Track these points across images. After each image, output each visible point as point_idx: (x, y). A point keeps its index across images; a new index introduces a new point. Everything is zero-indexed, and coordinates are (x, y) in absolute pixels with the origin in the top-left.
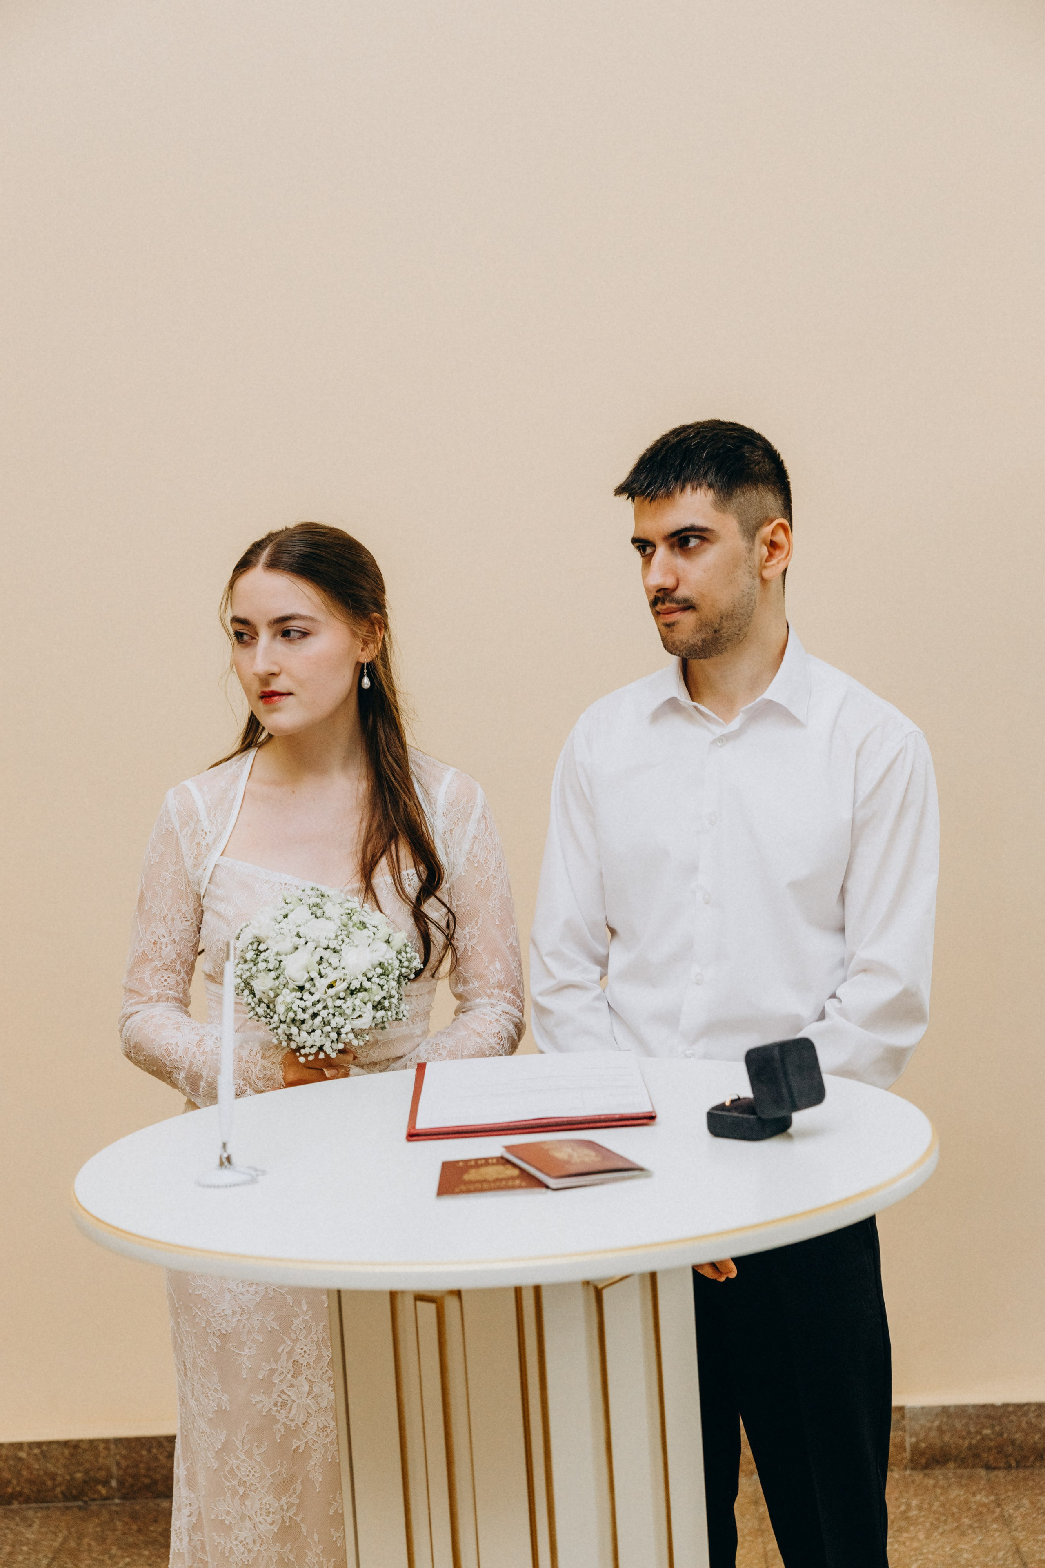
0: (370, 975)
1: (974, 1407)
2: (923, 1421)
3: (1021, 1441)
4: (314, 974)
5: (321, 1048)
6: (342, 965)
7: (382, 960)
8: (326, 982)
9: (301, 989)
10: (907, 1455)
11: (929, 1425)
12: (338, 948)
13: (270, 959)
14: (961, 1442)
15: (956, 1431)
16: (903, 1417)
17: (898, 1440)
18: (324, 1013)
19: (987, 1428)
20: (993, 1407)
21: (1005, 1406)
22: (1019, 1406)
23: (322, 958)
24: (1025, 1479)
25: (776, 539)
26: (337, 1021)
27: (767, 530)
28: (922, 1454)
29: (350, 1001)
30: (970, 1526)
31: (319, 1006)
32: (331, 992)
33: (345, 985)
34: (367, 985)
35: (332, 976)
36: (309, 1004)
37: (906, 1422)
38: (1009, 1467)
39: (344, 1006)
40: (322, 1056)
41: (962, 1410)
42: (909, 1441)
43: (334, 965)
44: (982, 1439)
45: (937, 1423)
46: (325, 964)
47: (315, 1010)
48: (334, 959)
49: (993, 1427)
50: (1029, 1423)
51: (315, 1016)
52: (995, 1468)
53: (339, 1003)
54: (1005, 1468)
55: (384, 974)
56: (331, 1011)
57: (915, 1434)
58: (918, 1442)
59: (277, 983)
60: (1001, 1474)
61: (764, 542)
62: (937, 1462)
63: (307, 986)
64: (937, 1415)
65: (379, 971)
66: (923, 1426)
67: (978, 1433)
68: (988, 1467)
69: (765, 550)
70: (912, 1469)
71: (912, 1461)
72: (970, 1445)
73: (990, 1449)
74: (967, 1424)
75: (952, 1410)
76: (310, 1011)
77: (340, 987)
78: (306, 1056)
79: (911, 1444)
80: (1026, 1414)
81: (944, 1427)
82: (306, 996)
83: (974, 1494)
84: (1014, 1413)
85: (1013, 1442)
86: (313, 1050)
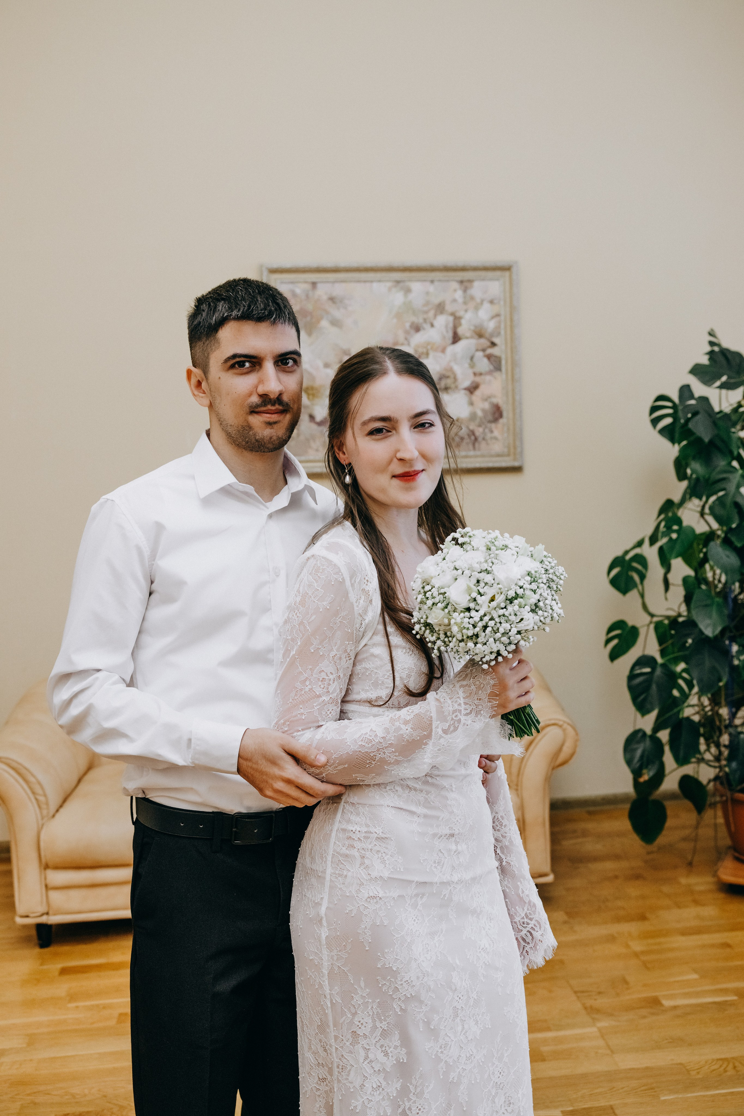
0: (521, 584)
4: (474, 595)
5: (498, 653)
6: (497, 582)
7: (529, 570)
8: (486, 598)
9: (468, 610)
12: (489, 569)
13: (436, 594)
18: (491, 623)
23: (478, 581)
26: (505, 626)
29: (510, 608)
31: (486, 618)
32: (494, 604)
33: (502, 597)
34: (520, 592)
35: (490, 592)
36: (477, 619)
39: (507, 613)
40: (500, 659)
43: (490, 584)
46: (482, 584)
47: (483, 623)
48: (488, 578)
51: (485, 627)
53: (501, 612)
55: (534, 581)
56: (497, 620)
59: (446, 610)
63: (472, 605)
65: (528, 578)
76: (480, 624)
77: (500, 599)
78: (488, 663)
82: (473, 613)
86: (493, 656)
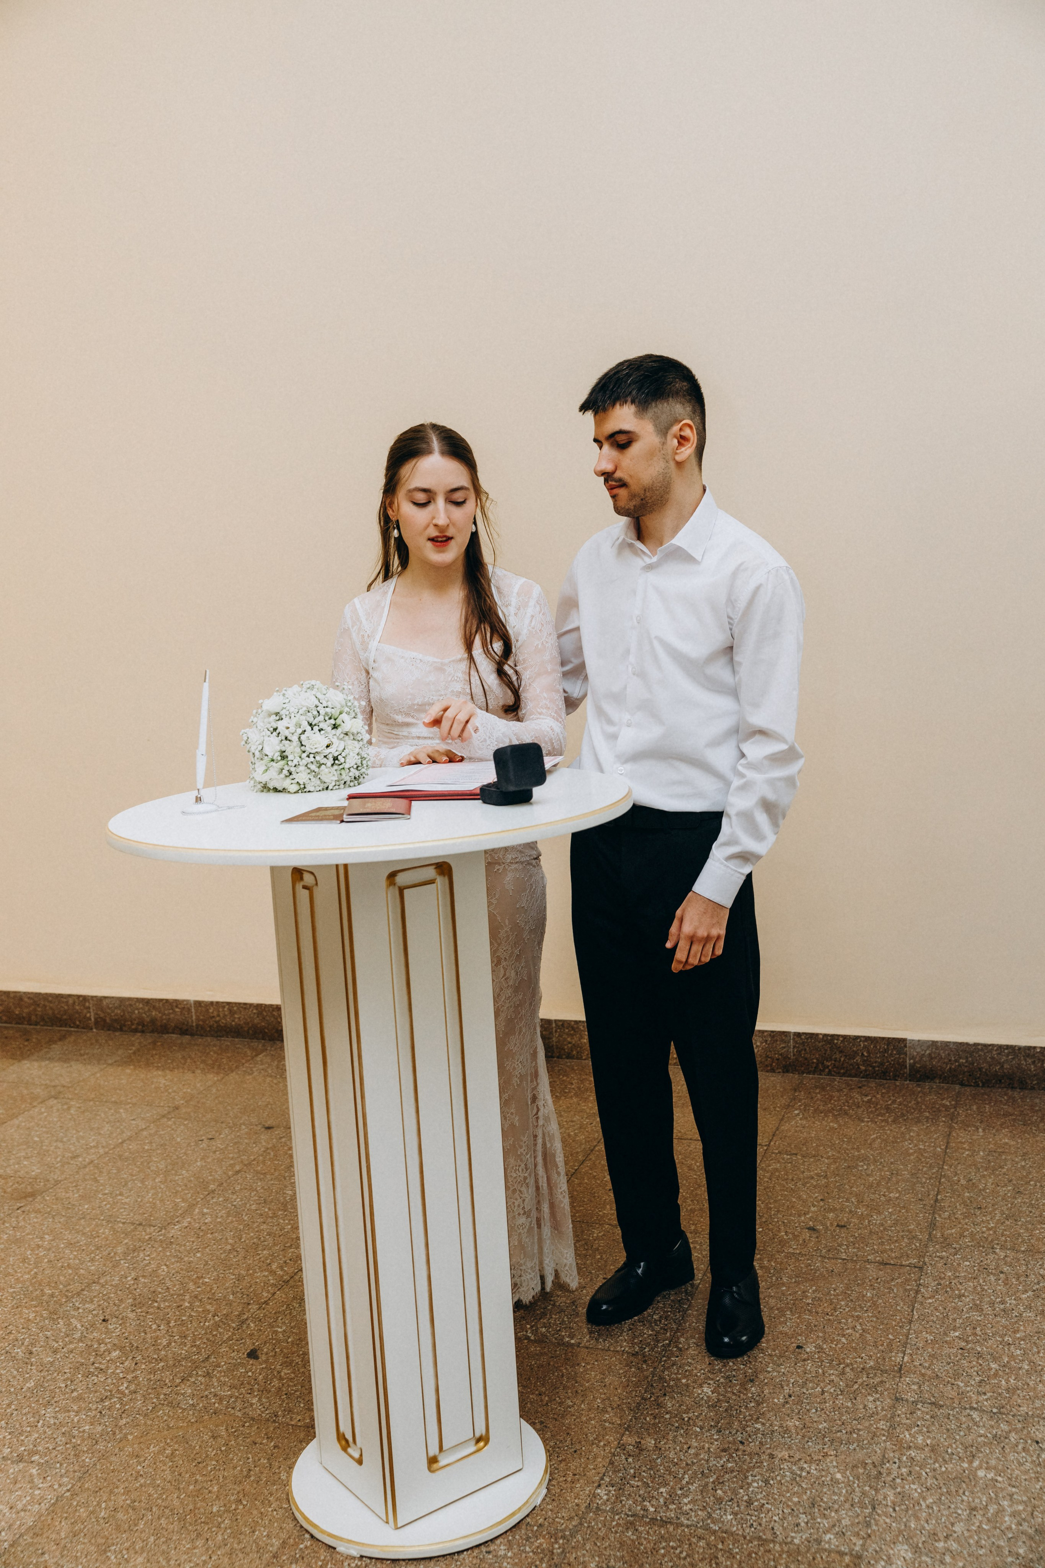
1: (955, 1043)
2: (919, 1050)
3: (986, 1070)
10: (907, 1070)
11: (923, 1052)
14: (944, 1066)
15: (941, 1058)
16: (905, 1046)
17: (901, 1061)
19: (963, 1059)
20: (967, 1044)
21: (976, 1045)
22: (986, 1046)
24: (985, 1094)
25: (682, 433)
27: (676, 428)
28: (918, 1071)
30: (927, 1118)
37: (907, 1049)
38: (978, 1086)
41: (946, 1044)
42: (909, 1062)
44: (960, 1065)
45: (928, 1052)
49: (967, 1058)
50: (993, 1058)
52: (967, 1086)
54: (974, 1086)
57: (913, 1058)
58: (915, 1063)
60: (968, 1089)
61: (675, 437)
62: (928, 1078)
64: (928, 1047)
66: (918, 1053)
67: (956, 1061)
68: (962, 1084)
69: (675, 441)
70: (910, 1081)
71: (910, 1075)
72: (950, 1068)
73: (964, 1072)
74: (949, 1055)
75: (939, 1044)
79: (910, 1064)
80: (991, 1051)
81: (933, 1056)
83: (943, 1099)
84: (982, 1050)
85: (980, 1069)
